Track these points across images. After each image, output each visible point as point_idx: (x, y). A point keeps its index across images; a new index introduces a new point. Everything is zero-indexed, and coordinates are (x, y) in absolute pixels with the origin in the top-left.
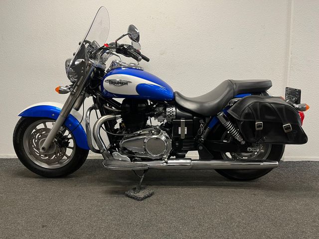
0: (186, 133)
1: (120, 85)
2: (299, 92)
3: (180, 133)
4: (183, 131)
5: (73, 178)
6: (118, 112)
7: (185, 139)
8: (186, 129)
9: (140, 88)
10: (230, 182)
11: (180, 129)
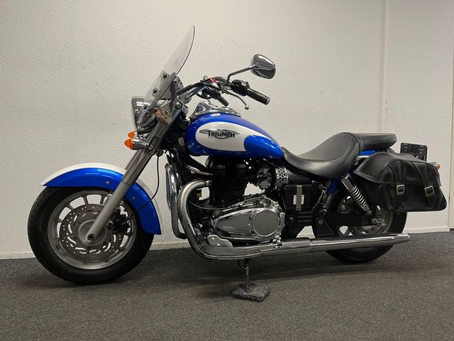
0: (302, 203)
1: (224, 137)
2: (425, 148)
3: (294, 203)
4: (299, 200)
5: (129, 282)
6: (208, 176)
7: (303, 210)
8: (303, 198)
9: (249, 142)
10: (347, 266)
11: (295, 197)
